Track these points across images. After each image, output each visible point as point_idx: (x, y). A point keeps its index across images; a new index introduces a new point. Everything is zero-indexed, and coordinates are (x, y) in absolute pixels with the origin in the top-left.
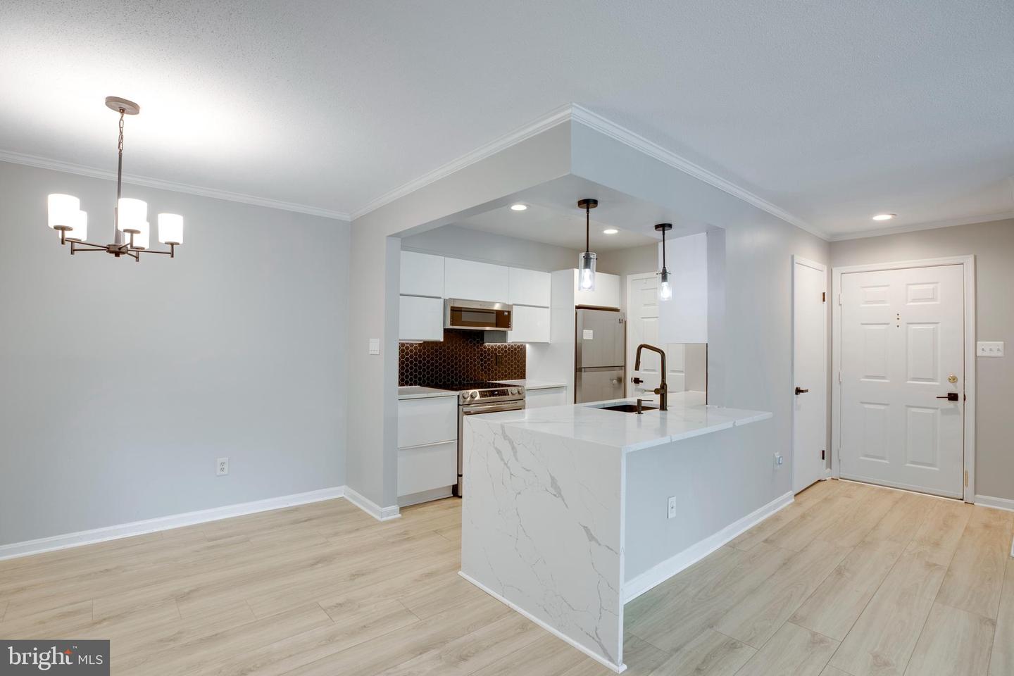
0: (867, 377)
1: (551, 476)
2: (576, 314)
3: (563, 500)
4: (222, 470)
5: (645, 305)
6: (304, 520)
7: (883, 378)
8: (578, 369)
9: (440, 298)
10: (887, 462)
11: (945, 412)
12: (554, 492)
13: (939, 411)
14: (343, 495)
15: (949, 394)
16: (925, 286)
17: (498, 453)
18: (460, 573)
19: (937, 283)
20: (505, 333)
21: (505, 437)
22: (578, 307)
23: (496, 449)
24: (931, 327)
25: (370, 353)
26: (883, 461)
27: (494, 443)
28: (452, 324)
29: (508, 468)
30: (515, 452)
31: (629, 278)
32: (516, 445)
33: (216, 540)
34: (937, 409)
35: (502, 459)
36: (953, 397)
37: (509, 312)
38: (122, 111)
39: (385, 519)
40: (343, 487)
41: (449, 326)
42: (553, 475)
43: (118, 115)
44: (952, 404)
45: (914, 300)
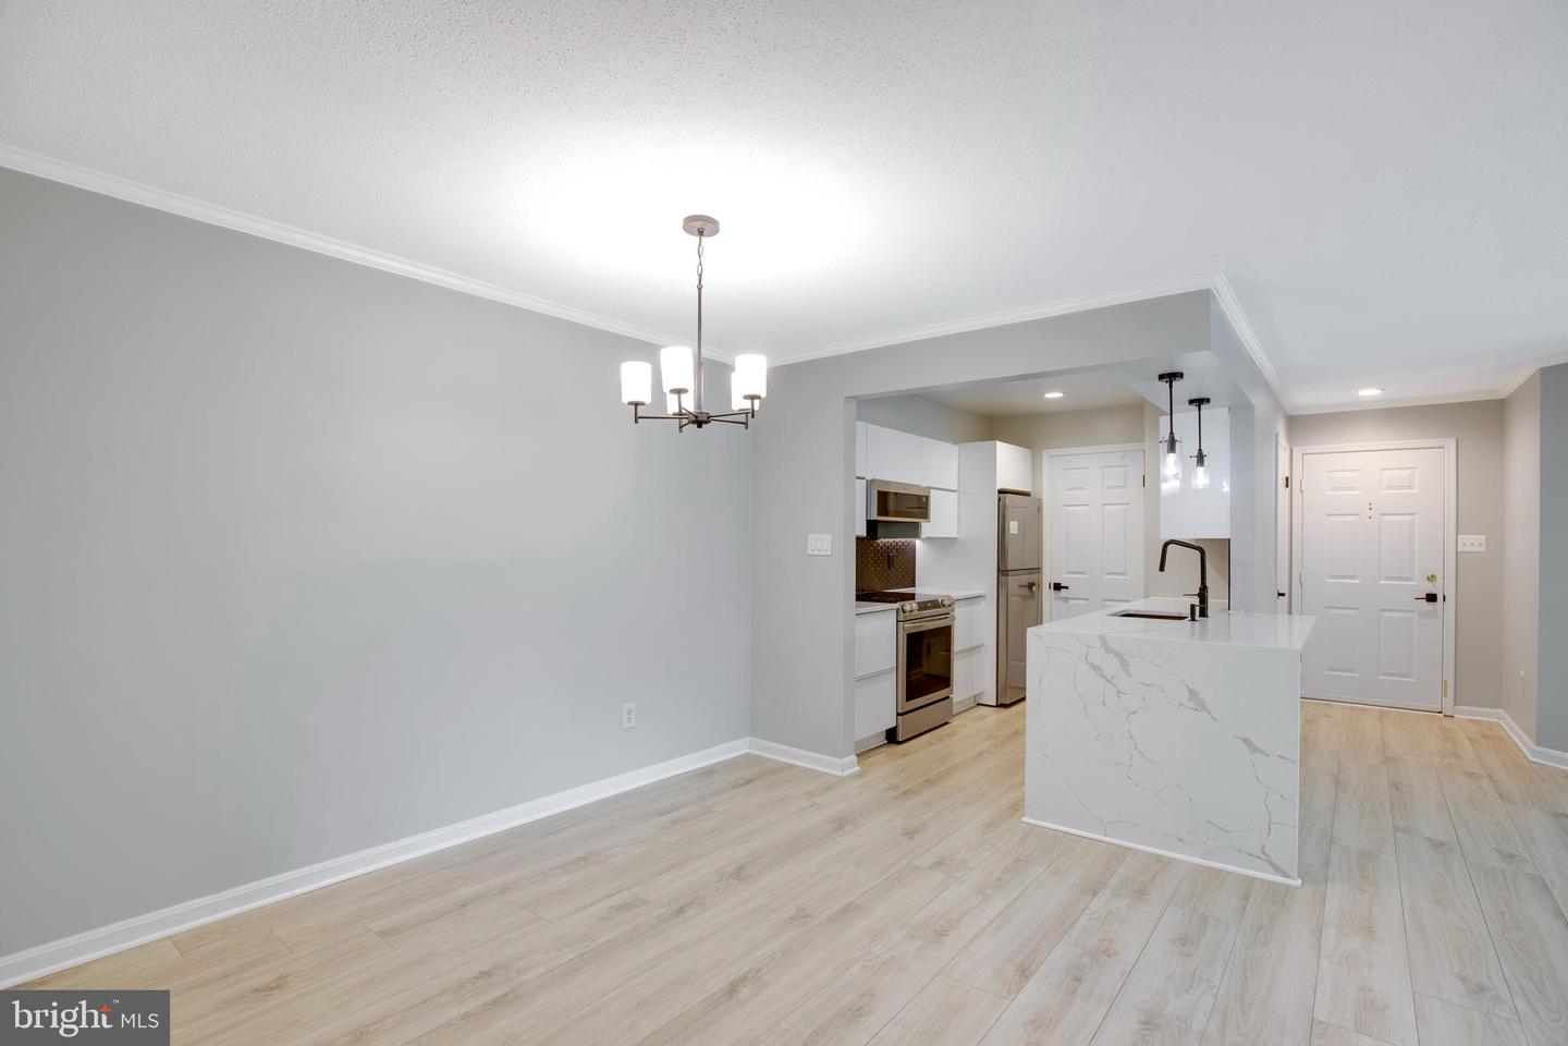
0: (1332, 577)
1: (1188, 688)
2: (999, 500)
3: (1210, 714)
4: (629, 720)
5: (1070, 489)
6: (742, 781)
7: (1352, 577)
8: (1002, 571)
9: (863, 478)
10: (1356, 675)
11: (1422, 615)
12: (1192, 705)
13: (1416, 614)
14: (746, 751)
15: (1428, 595)
16: (1404, 472)
17: (1093, 669)
18: (1024, 819)
19: (1414, 468)
20: (916, 526)
21: (1106, 648)
22: (1000, 492)
23: (1091, 664)
24: (1408, 518)
25: (810, 553)
26: (1353, 675)
27: (1086, 658)
28: (879, 515)
29: (1114, 685)
30: (1125, 664)
31: (1046, 454)
32: (1126, 658)
33: (668, 812)
34: (1413, 611)
35: (1103, 676)
36: (1431, 598)
37: (927, 497)
38: (701, 233)
39: (846, 773)
40: (747, 740)
41: (874, 517)
42: (1191, 687)
43: (697, 238)
44: (1430, 606)
45: (1389, 488)
